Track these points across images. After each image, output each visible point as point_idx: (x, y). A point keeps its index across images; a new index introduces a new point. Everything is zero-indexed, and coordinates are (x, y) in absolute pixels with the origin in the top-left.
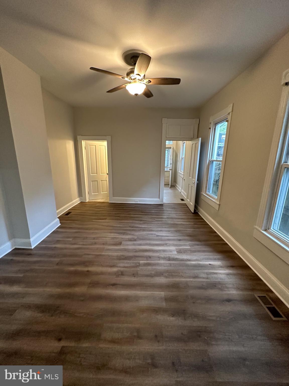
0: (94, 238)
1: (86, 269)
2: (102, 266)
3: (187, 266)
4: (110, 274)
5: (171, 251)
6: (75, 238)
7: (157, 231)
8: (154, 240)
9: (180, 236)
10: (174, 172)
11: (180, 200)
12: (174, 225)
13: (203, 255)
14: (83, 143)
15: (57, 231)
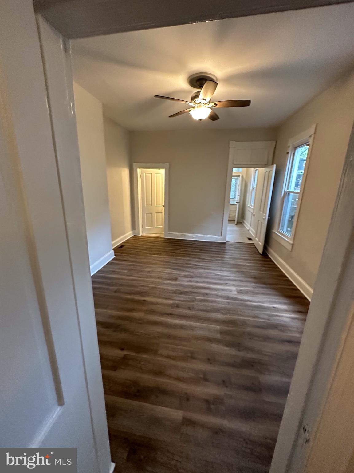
0: (149, 272)
1: (142, 298)
2: (158, 297)
3: (247, 306)
4: (165, 305)
5: (230, 291)
6: (130, 270)
7: (217, 270)
8: (213, 278)
9: (243, 277)
10: (241, 206)
11: (247, 239)
12: (237, 266)
13: (267, 298)
14: (139, 170)
15: (112, 262)
